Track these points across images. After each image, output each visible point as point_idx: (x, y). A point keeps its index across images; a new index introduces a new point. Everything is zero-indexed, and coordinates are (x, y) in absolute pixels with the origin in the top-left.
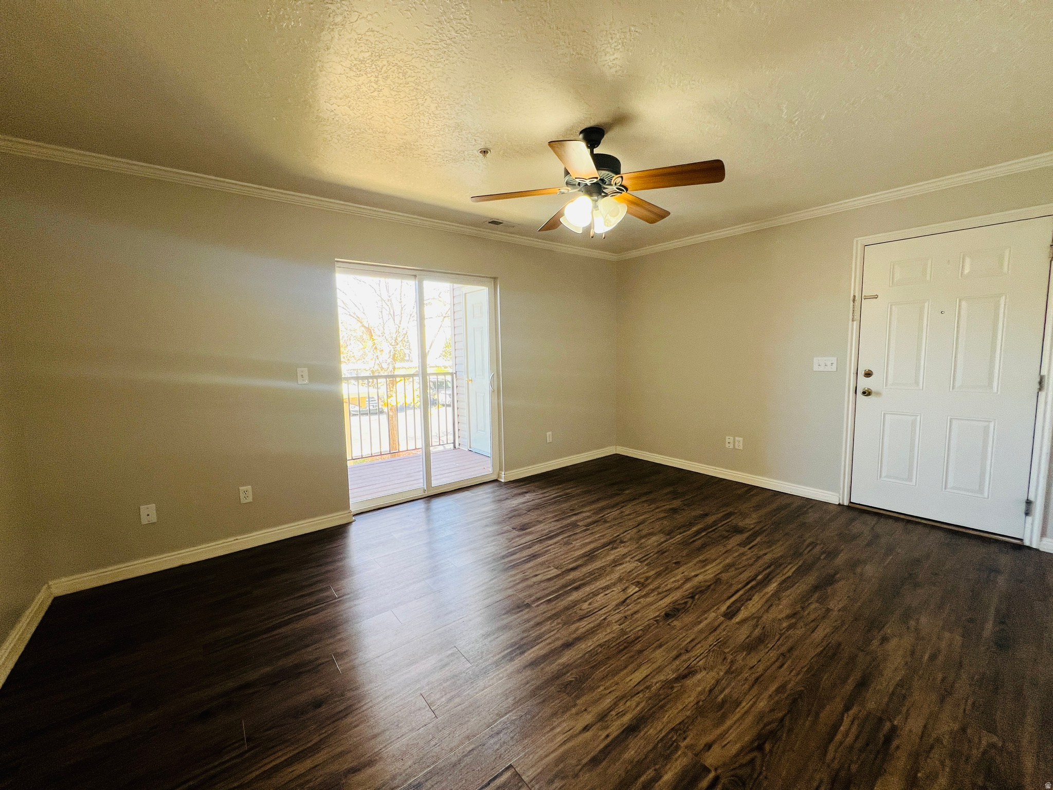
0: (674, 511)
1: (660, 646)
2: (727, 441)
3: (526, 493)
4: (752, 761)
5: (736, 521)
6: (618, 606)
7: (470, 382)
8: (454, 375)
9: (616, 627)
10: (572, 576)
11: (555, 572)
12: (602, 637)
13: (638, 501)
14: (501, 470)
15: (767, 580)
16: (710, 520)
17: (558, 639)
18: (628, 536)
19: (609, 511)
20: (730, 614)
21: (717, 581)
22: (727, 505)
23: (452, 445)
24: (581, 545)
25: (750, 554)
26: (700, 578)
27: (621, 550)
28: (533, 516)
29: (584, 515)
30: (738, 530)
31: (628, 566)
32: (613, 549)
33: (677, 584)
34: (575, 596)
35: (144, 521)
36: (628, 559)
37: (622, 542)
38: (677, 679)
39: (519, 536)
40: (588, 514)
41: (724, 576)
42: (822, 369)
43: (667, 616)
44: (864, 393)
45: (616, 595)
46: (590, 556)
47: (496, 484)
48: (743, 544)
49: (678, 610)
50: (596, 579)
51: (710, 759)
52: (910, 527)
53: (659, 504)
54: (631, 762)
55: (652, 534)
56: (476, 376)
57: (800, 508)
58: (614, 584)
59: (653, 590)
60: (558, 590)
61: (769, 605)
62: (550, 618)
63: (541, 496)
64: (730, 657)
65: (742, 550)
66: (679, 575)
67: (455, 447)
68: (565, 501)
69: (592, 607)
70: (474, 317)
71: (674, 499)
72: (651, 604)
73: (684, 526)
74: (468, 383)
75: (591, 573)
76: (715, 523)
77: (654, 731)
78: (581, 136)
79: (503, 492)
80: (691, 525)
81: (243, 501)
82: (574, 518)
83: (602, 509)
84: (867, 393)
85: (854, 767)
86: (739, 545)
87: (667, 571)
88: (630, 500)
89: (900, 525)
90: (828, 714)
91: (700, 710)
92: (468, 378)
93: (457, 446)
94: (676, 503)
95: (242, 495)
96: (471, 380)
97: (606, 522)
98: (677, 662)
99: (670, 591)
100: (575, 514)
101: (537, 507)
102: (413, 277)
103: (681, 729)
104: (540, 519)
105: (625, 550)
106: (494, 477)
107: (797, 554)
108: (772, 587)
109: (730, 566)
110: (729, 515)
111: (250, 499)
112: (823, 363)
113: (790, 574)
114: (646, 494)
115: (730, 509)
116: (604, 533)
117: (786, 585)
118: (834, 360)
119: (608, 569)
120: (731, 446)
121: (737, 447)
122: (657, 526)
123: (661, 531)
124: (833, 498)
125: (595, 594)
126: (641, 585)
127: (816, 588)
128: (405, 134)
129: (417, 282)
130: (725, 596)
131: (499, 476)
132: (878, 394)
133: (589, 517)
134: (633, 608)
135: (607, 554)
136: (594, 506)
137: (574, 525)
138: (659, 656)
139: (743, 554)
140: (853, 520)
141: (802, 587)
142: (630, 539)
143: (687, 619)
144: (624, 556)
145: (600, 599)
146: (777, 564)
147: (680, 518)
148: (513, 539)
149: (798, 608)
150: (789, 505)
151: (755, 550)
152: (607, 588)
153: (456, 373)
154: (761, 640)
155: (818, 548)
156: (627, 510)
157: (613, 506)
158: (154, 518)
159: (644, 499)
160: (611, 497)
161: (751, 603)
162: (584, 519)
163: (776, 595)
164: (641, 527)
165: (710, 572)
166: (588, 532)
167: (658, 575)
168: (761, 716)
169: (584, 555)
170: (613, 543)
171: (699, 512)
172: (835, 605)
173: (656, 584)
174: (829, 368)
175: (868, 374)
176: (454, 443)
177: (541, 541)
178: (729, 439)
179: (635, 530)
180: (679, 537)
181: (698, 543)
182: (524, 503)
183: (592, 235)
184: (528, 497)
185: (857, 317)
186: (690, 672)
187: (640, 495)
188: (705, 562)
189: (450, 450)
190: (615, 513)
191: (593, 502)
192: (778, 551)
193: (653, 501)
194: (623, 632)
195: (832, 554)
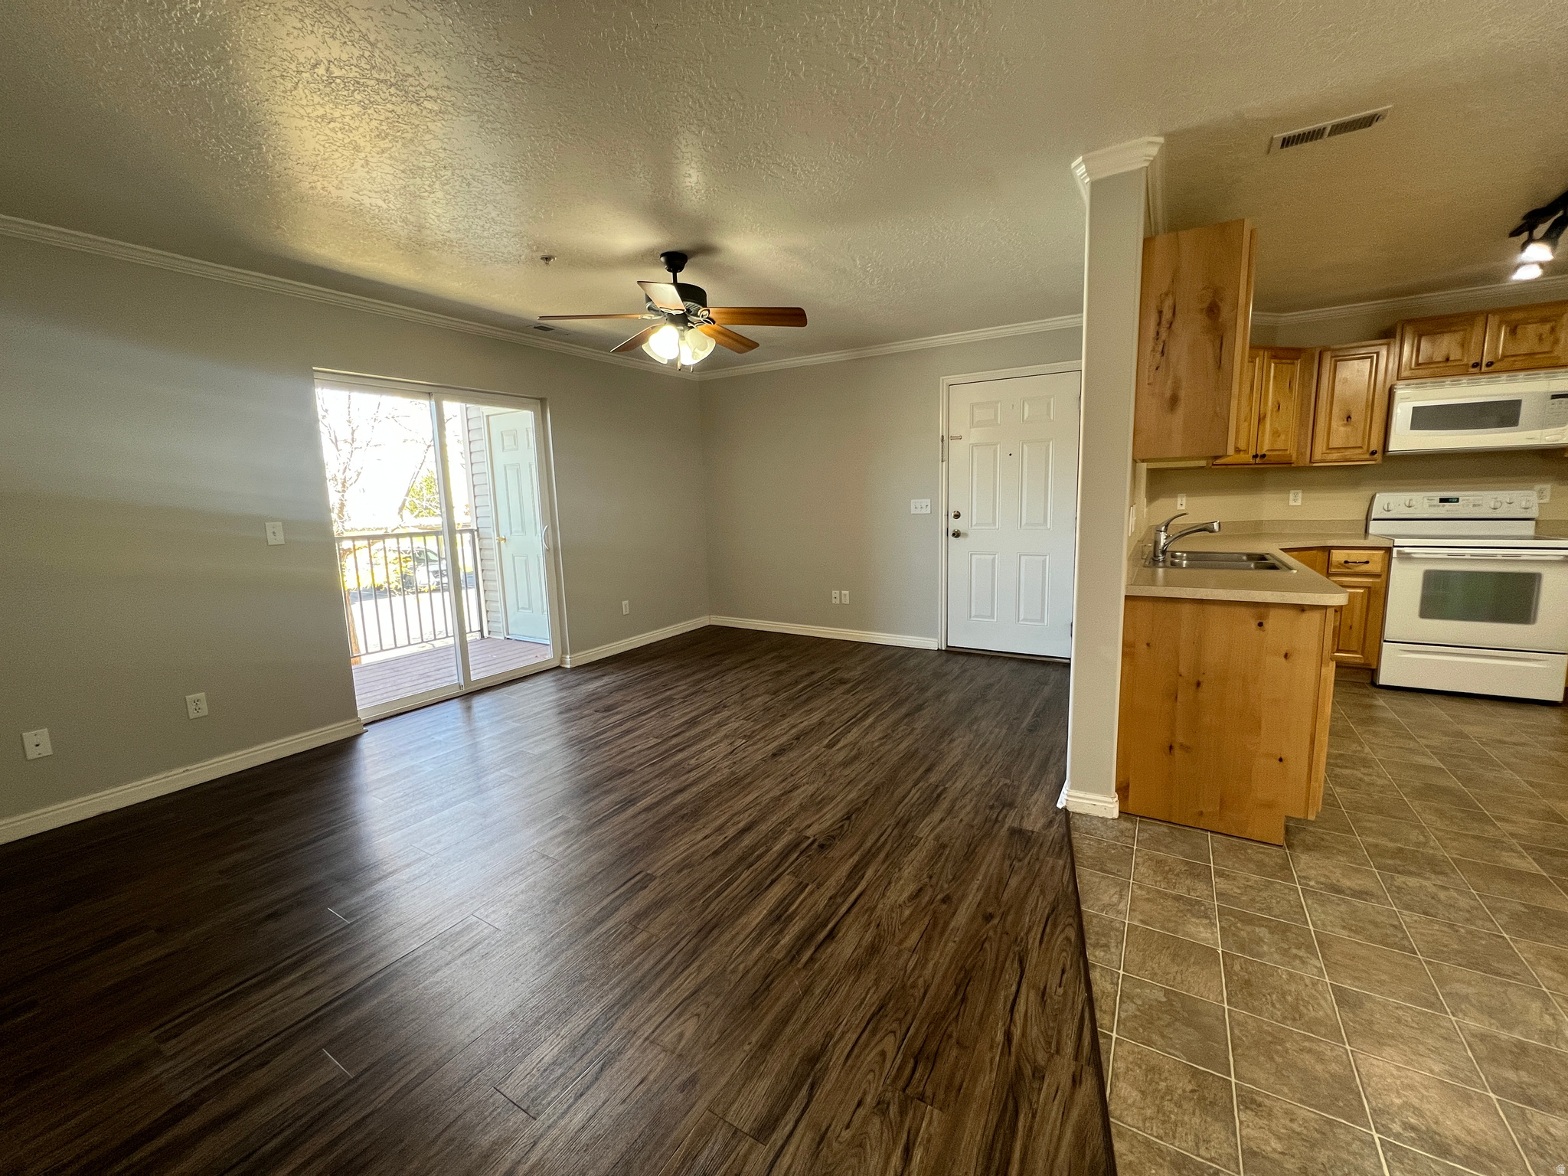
0: (780, 673)
1: (768, 776)
2: (834, 595)
3: (604, 676)
4: (842, 826)
5: (838, 675)
6: (726, 756)
7: (503, 542)
8: (476, 533)
9: (726, 770)
10: (674, 741)
11: (653, 742)
12: (713, 779)
13: (739, 669)
14: (564, 652)
15: (866, 716)
16: (816, 677)
17: (669, 789)
18: (732, 701)
19: (708, 682)
20: (830, 746)
21: (821, 723)
22: (834, 662)
23: (478, 634)
24: (679, 716)
25: (852, 699)
26: (806, 723)
27: (726, 713)
28: (618, 697)
29: (680, 688)
30: (843, 682)
31: (734, 725)
32: (716, 714)
33: (783, 732)
34: (680, 756)
35: (32, 753)
36: (733, 719)
37: (725, 707)
38: (782, 795)
39: (604, 718)
40: (684, 687)
41: (828, 719)
42: (918, 511)
43: (774, 755)
44: (954, 534)
45: (723, 748)
46: (693, 722)
47: (560, 671)
48: (848, 691)
49: (784, 750)
50: (701, 740)
51: (809, 832)
52: (992, 661)
53: (762, 669)
54: (746, 847)
55: (758, 696)
56: (511, 533)
57: (902, 657)
58: (721, 741)
59: (760, 740)
60: (662, 754)
61: (866, 732)
62: (656, 777)
63: (624, 677)
64: (829, 773)
65: (845, 697)
66: (785, 724)
67: (482, 636)
68: (655, 678)
69: (699, 761)
70: (503, 448)
71: (781, 662)
72: (759, 749)
73: (790, 685)
74: (499, 544)
75: (695, 736)
76: (821, 678)
77: (764, 828)
78: (662, 259)
79: (572, 678)
80: (797, 683)
81: (193, 715)
82: (668, 693)
83: (700, 681)
84: (956, 535)
85: (913, 814)
86: (843, 693)
87: (773, 722)
88: (730, 669)
89: (984, 661)
90: (900, 792)
91: (803, 808)
92: (498, 535)
93: (486, 634)
94: (781, 666)
95: (191, 707)
96: (505, 539)
97: (705, 692)
98: (784, 784)
99: (776, 738)
100: (669, 689)
101: (619, 689)
102: (427, 395)
103: (788, 821)
104: (628, 698)
105: (729, 713)
106: (556, 663)
107: (894, 693)
108: (870, 720)
109: (833, 711)
110: (835, 670)
111: (205, 711)
112: (920, 506)
113: (886, 708)
114: (748, 661)
115: (835, 666)
116: (705, 702)
117: (883, 716)
118: (927, 501)
119: (713, 731)
120: (838, 602)
121: (843, 602)
122: (762, 689)
123: (766, 692)
124: (932, 644)
125: (702, 751)
126: (748, 737)
127: (906, 716)
128: (449, 232)
129: (433, 403)
130: (828, 733)
131: (562, 661)
132: (966, 535)
133: (685, 690)
134: (740, 755)
135: (711, 719)
136: (688, 680)
137: (670, 699)
138: (768, 783)
139: (846, 700)
140: (947, 661)
141: (893, 717)
142: (735, 703)
143: (792, 755)
144: (729, 717)
145: (708, 754)
146: (876, 704)
147: (786, 679)
148: (599, 720)
149: (889, 731)
150: (894, 655)
151: (857, 696)
152: (715, 744)
153: (477, 530)
154: (856, 758)
155: (913, 687)
156: (729, 678)
157: (713, 677)
158: (46, 749)
159: (747, 666)
160: (709, 668)
161: (849, 735)
162: (681, 692)
163: (872, 726)
164: (744, 692)
165: (815, 717)
166: (686, 703)
167: (765, 727)
168: (852, 801)
169: (686, 723)
170: (715, 709)
171: (805, 671)
172: (919, 726)
173: (762, 734)
174: (924, 511)
175: (957, 516)
176: (481, 631)
177: (633, 718)
178: (835, 593)
179: (739, 695)
180: (784, 696)
181: (804, 697)
182: (603, 686)
183: (679, 367)
184: (606, 679)
185: (945, 458)
186: (795, 788)
187: (742, 663)
188: (811, 711)
189: (476, 641)
190: (715, 683)
191: (689, 676)
192: (878, 693)
193: (758, 667)
194: (733, 773)
195: (923, 690)
